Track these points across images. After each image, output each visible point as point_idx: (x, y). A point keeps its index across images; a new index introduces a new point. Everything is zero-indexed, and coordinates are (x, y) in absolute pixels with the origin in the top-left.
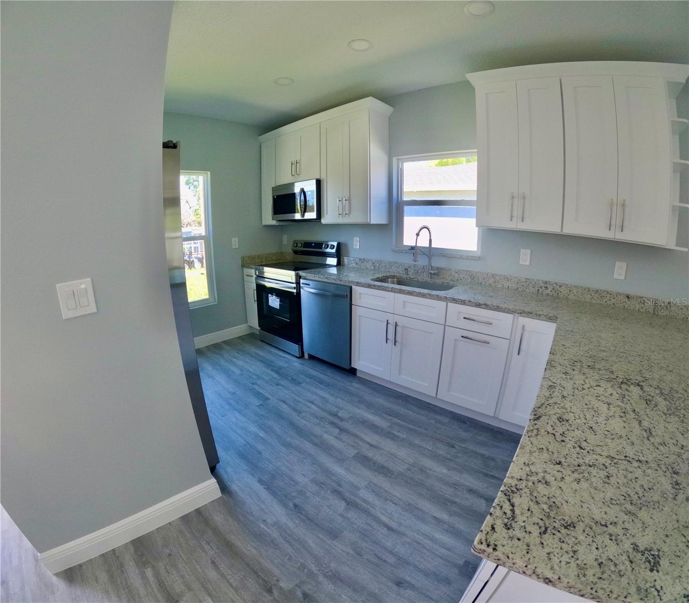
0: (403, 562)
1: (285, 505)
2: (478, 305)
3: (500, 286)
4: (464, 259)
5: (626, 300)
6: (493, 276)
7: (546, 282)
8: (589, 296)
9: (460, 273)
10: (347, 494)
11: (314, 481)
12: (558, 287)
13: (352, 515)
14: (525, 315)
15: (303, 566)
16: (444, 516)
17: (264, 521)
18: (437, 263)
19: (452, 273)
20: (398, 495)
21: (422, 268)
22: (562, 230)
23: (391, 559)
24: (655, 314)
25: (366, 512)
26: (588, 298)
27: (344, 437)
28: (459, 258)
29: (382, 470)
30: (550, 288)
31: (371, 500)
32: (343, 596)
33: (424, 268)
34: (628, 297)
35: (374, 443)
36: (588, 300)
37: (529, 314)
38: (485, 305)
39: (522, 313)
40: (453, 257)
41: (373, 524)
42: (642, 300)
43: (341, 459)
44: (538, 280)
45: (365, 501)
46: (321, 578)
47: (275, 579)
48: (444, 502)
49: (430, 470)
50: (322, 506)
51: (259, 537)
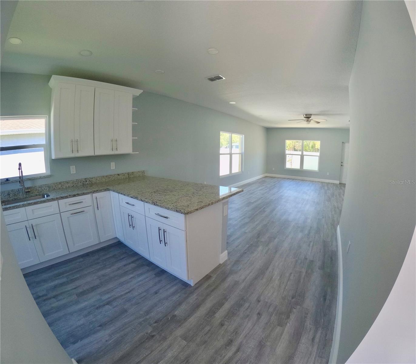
0: (147, 291)
1: (98, 331)
2: (74, 196)
3: (65, 187)
4: (42, 178)
5: (118, 176)
6: (60, 183)
7: (86, 179)
8: (104, 179)
9: (42, 187)
10: (102, 304)
11: (86, 316)
12: (91, 179)
13: (115, 304)
14: (96, 192)
15: (140, 324)
16: (132, 276)
17: (106, 341)
18: (28, 184)
19: (37, 188)
20: (112, 286)
21: (18, 191)
22: (94, 154)
23: (145, 294)
24: (129, 178)
25: (115, 299)
26: (104, 180)
27: (60, 298)
28: (40, 179)
29: (93, 289)
30: (88, 180)
31: (109, 296)
32: (158, 310)
33: (18, 190)
34: (118, 175)
35: (74, 287)
36: (104, 181)
37: (97, 191)
38: (77, 194)
39: (94, 192)
40: (36, 179)
41: (124, 297)
42: (123, 174)
43: (77, 302)
44: (82, 179)
45: (109, 298)
46: (148, 317)
47: (146, 334)
48: (125, 274)
49: (105, 273)
50: (105, 314)
51: (118, 343)
